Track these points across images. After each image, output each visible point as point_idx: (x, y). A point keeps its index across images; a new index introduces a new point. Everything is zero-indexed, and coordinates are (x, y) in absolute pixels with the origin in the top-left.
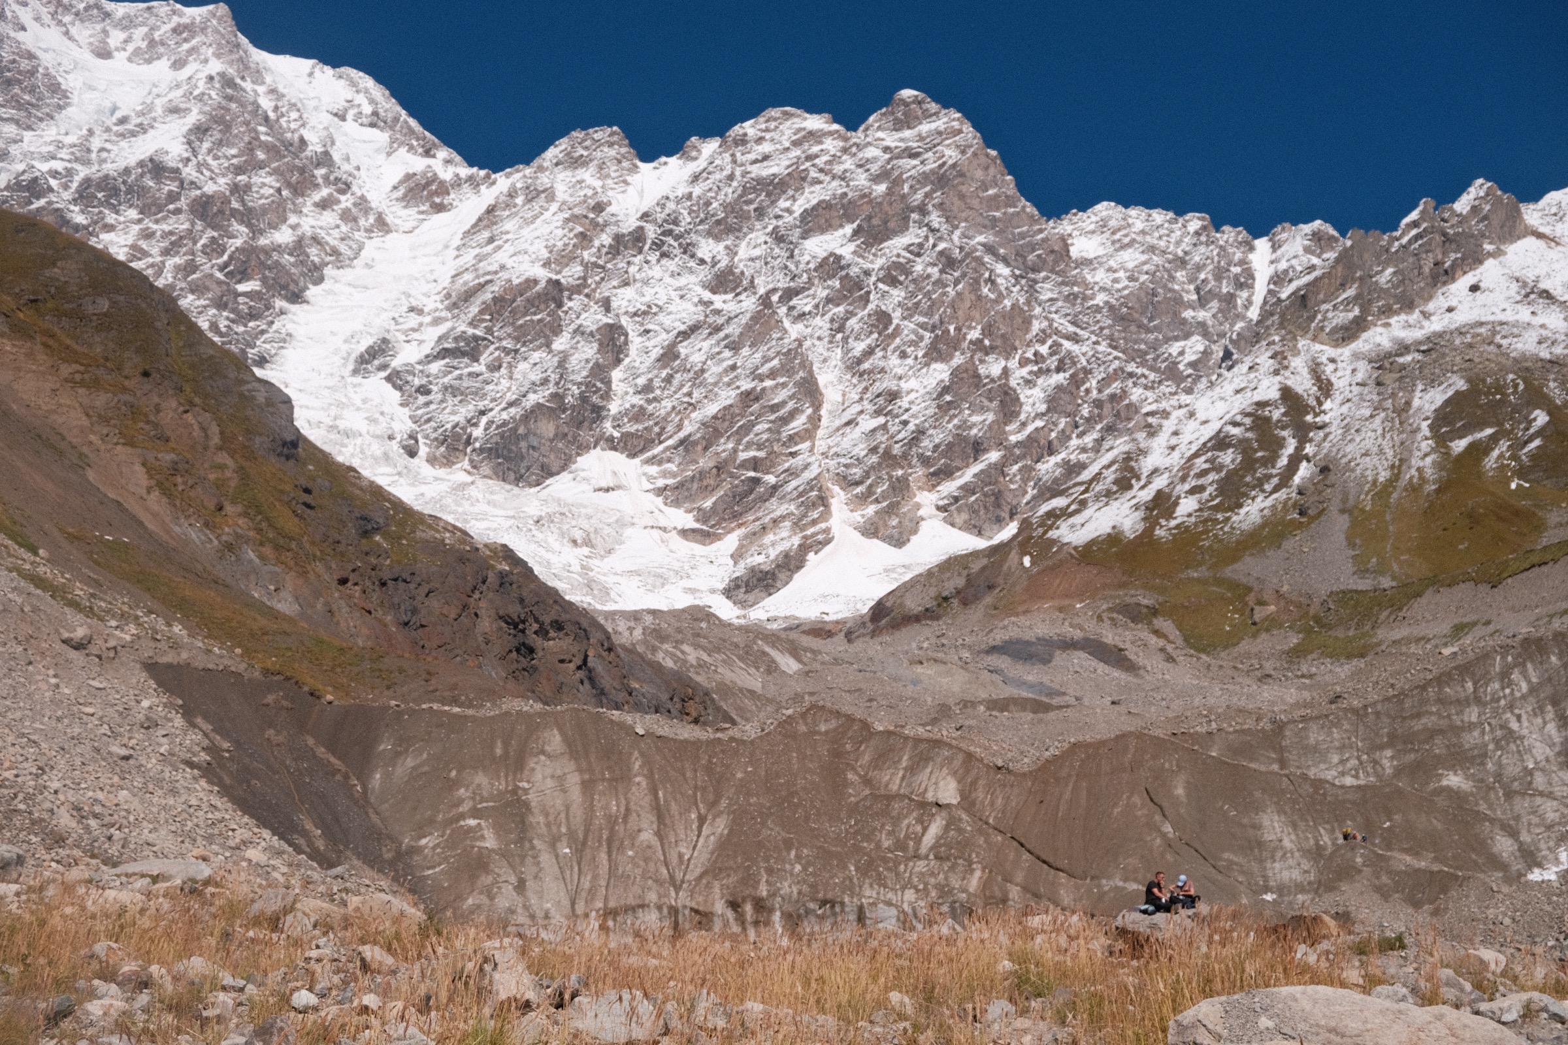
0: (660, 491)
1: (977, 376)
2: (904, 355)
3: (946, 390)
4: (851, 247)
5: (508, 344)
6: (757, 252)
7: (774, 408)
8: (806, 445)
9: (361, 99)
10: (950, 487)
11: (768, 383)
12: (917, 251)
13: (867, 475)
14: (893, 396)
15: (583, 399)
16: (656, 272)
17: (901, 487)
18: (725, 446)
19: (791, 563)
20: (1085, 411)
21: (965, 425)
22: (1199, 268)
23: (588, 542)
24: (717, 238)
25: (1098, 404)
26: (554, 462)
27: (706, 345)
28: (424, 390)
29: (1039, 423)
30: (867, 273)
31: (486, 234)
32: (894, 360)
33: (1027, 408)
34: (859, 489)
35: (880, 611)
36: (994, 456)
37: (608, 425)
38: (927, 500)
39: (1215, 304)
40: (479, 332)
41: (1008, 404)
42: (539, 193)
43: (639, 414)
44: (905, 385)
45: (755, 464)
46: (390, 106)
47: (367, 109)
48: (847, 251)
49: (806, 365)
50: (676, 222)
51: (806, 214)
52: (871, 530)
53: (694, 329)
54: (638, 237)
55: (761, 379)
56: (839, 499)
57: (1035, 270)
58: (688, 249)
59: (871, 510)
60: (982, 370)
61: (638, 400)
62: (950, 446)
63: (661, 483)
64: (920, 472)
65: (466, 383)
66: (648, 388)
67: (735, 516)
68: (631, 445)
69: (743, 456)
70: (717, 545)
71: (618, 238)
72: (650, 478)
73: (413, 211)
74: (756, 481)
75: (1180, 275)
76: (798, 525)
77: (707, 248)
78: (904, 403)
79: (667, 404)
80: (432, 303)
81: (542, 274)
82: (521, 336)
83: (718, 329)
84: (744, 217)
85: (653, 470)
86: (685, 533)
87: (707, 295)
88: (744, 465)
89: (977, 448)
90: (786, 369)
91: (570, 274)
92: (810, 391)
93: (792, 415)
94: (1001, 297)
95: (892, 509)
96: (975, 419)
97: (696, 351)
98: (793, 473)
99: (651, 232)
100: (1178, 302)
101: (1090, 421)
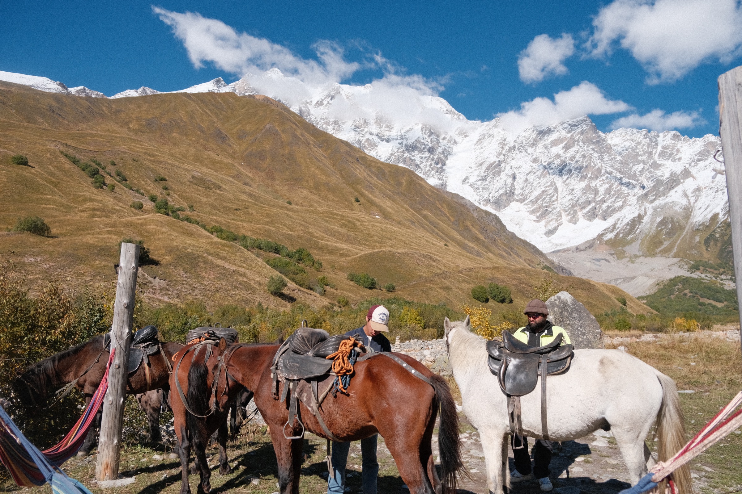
0: (528, 211)
1: (590, 187)
2: (575, 180)
3: (584, 190)
4: (562, 151)
5: (492, 176)
6: (541, 151)
7: (550, 194)
8: (556, 202)
9: (443, 106)
10: (585, 211)
11: (548, 188)
12: (577, 152)
13: (569, 210)
14: (573, 190)
15: (510, 191)
16: (519, 156)
17: (575, 212)
18: (540, 202)
19: (556, 229)
20: (612, 193)
21: (588, 198)
22: (644, 145)
23: (518, 224)
24: (532, 147)
25: (615, 191)
26: (506, 204)
27: (533, 176)
28: (478, 188)
29: (603, 196)
30: (566, 158)
31: (480, 146)
32: (573, 181)
33: (600, 192)
34: (567, 213)
35: (577, 248)
36: (593, 204)
37: (515, 196)
38: (580, 214)
39: (647, 155)
40: (486, 174)
41: (596, 192)
42: (491, 135)
43: (522, 195)
44: (575, 187)
45: (546, 206)
46: (450, 107)
47: (445, 109)
48: (561, 152)
49: (555, 184)
50: (522, 143)
51: (552, 142)
52: (570, 221)
53: (530, 172)
54: (514, 147)
55: (546, 187)
56: (564, 214)
57: (603, 153)
58: (526, 151)
59: (570, 217)
60: (591, 185)
61: (521, 191)
62: (585, 202)
63: (528, 210)
64: (578, 207)
65: (486, 186)
66: (523, 188)
67: (543, 217)
68: (521, 201)
69: (544, 205)
70: (540, 223)
71: (510, 148)
72: (526, 208)
73: (461, 137)
74: (547, 210)
75: (639, 147)
76: (556, 221)
77: (530, 150)
78: (575, 191)
79: (527, 191)
80: (473, 165)
81: (497, 160)
82: (494, 174)
83: (535, 173)
84: (537, 141)
85: (526, 206)
86: (534, 221)
87: (532, 164)
88: (544, 207)
89: (590, 203)
90: (551, 185)
91: (501, 158)
92: (556, 190)
93: (553, 196)
94: (595, 166)
95: (574, 217)
96: (590, 196)
97: (531, 178)
98: (554, 208)
99: (517, 146)
100: (638, 155)
101: (613, 195)
